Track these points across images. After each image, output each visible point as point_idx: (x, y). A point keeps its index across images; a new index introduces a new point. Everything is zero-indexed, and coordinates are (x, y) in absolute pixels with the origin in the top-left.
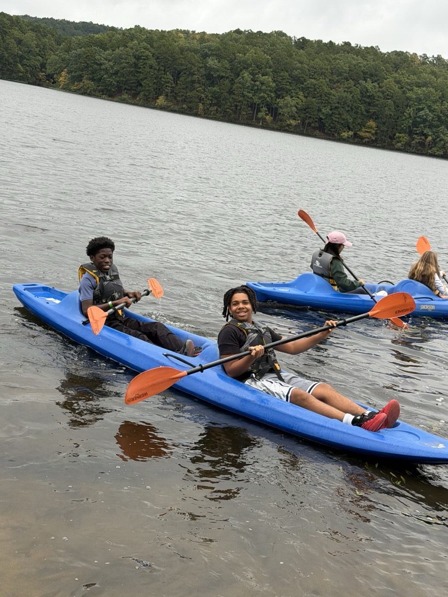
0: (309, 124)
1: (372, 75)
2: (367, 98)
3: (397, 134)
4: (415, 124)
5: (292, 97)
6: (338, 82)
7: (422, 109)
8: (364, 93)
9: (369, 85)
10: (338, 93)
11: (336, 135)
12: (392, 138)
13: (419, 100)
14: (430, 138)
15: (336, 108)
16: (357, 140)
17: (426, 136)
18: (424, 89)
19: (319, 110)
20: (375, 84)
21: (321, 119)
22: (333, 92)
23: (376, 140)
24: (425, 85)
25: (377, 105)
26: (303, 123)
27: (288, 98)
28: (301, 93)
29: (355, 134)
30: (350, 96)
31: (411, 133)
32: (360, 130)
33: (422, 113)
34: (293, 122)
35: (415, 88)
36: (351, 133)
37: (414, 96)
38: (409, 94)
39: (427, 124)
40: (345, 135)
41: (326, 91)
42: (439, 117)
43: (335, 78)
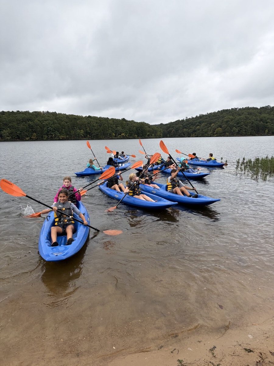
0: (14, 138)
1: (30, 120)
2: (31, 127)
3: (44, 136)
4: (48, 132)
5: (6, 130)
6: (20, 123)
7: (49, 127)
8: (29, 125)
9: (30, 123)
10: (21, 126)
11: (24, 139)
12: (42, 137)
13: (47, 125)
14: (53, 135)
15: (22, 131)
16: (31, 140)
17: (52, 135)
19: (16, 133)
20: (32, 122)
21: (18, 135)
22: (19, 126)
23: (37, 139)
24: (47, 120)
25: (34, 128)
26: (12, 138)
27: (4, 131)
28: (8, 129)
30: (25, 127)
31: (47, 135)
32: (32, 136)
33: (49, 128)
34: (8, 138)
35: (45, 122)
36: (29, 138)
37: (45, 124)
38: (43, 123)
39: (51, 131)
40: (27, 139)
41: (17, 126)
42: (54, 129)
43: (18, 122)
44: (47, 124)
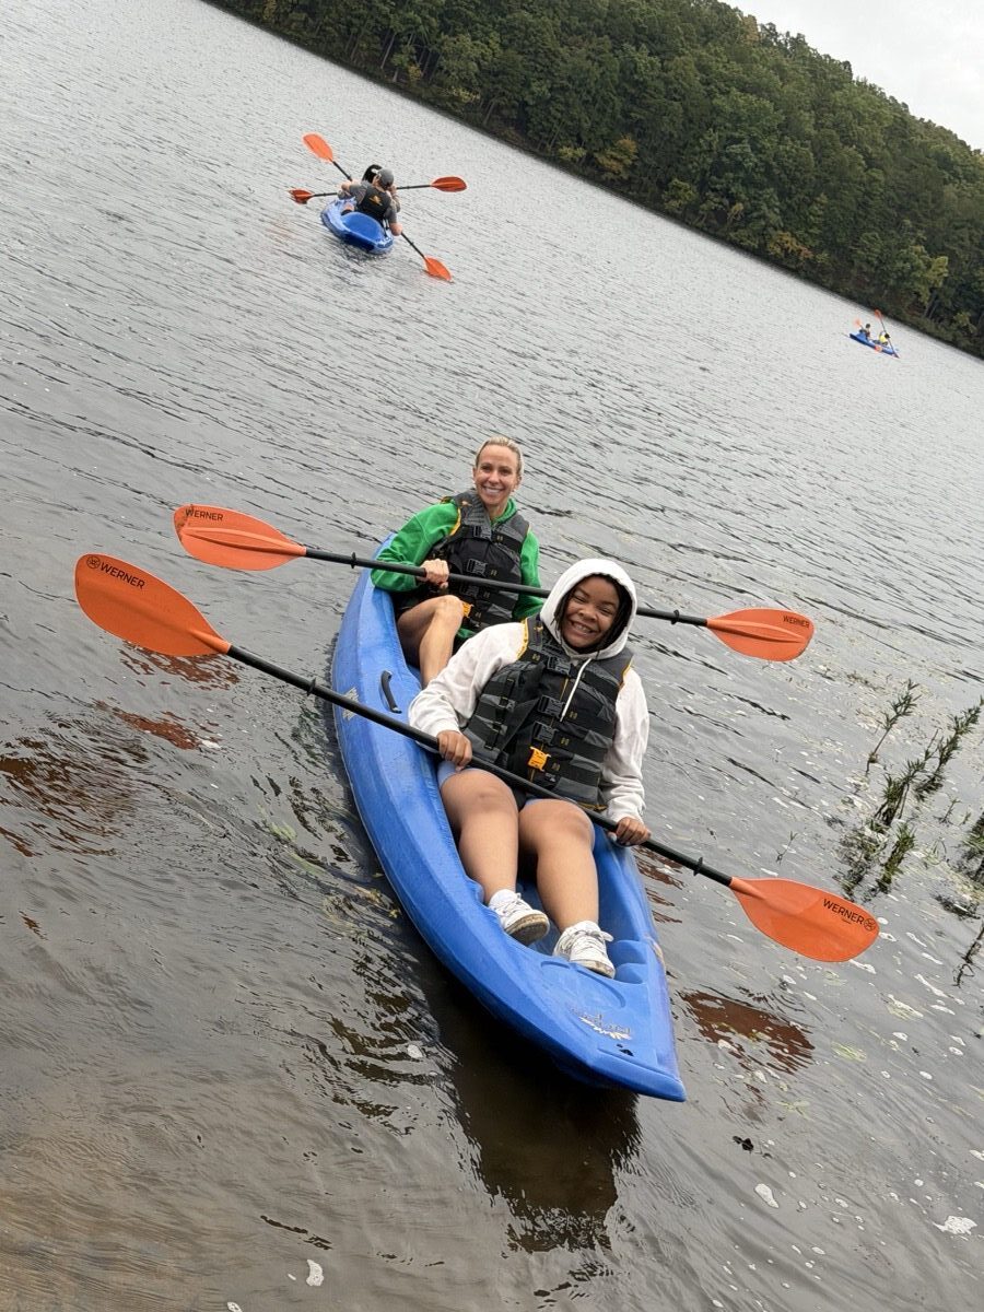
0: (498, 108)
1: (652, 38)
2: (632, 86)
3: (676, 180)
4: (718, 169)
5: (474, 39)
6: (579, 32)
7: (739, 141)
8: (629, 71)
9: (642, 57)
10: (574, 58)
11: (549, 147)
12: (663, 185)
13: (736, 119)
14: (739, 207)
15: (563, 89)
16: (590, 171)
17: (733, 200)
18: (753, 98)
19: (526, 84)
20: (656, 59)
21: (526, 104)
23: (629, 181)
24: (757, 90)
25: (648, 107)
26: (486, 104)
27: (466, 38)
28: (495, 37)
29: (590, 157)
30: (596, 71)
31: (703, 186)
32: (601, 150)
33: (735, 149)
34: (464, 95)
35: (735, 92)
36: (581, 152)
37: (728, 109)
38: (719, 101)
39: (741, 174)
40: (568, 152)
41: (549, 44)
42: (768, 167)
43: (576, 23)
44: (739, 119)
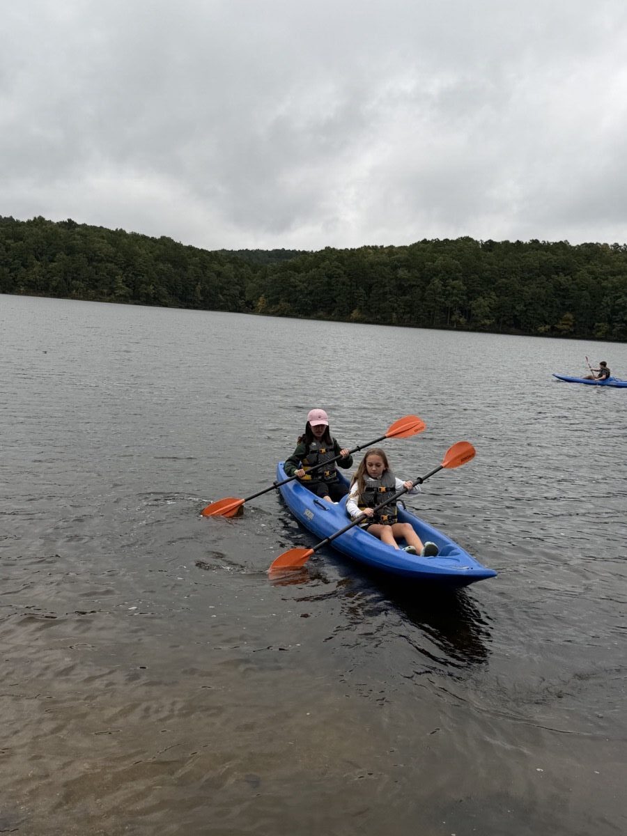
0: (504, 322)
1: (564, 269)
2: (561, 292)
3: (596, 324)
4: (614, 312)
5: (484, 298)
6: (529, 278)
7: (620, 297)
8: (558, 286)
9: (562, 278)
10: (531, 289)
11: (533, 330)
12: (591, 328)
13: (616, 288)
15: (530, 304)
16: (555, 333)
18: (620, 277)
19: (514, 308)
20: (569, 277)
21: (516, 316)
22: (525, 288)
23: (575, 331)
24: (620, 273)
25: (572, 298)
26: (498, 322)
27: (480, 299)
28: (493, 293)
29: (553, 327)
30: (543, 291)
31: (610, 321)
32: (557, 323)
33: (619, 301)
34: (488, 322)
35: (609, 277)
36: (548, 327)
37: (610, 285)
38: (605, 283)
40: (542, 329)
41: (518, 288)
43: (527, 276)
